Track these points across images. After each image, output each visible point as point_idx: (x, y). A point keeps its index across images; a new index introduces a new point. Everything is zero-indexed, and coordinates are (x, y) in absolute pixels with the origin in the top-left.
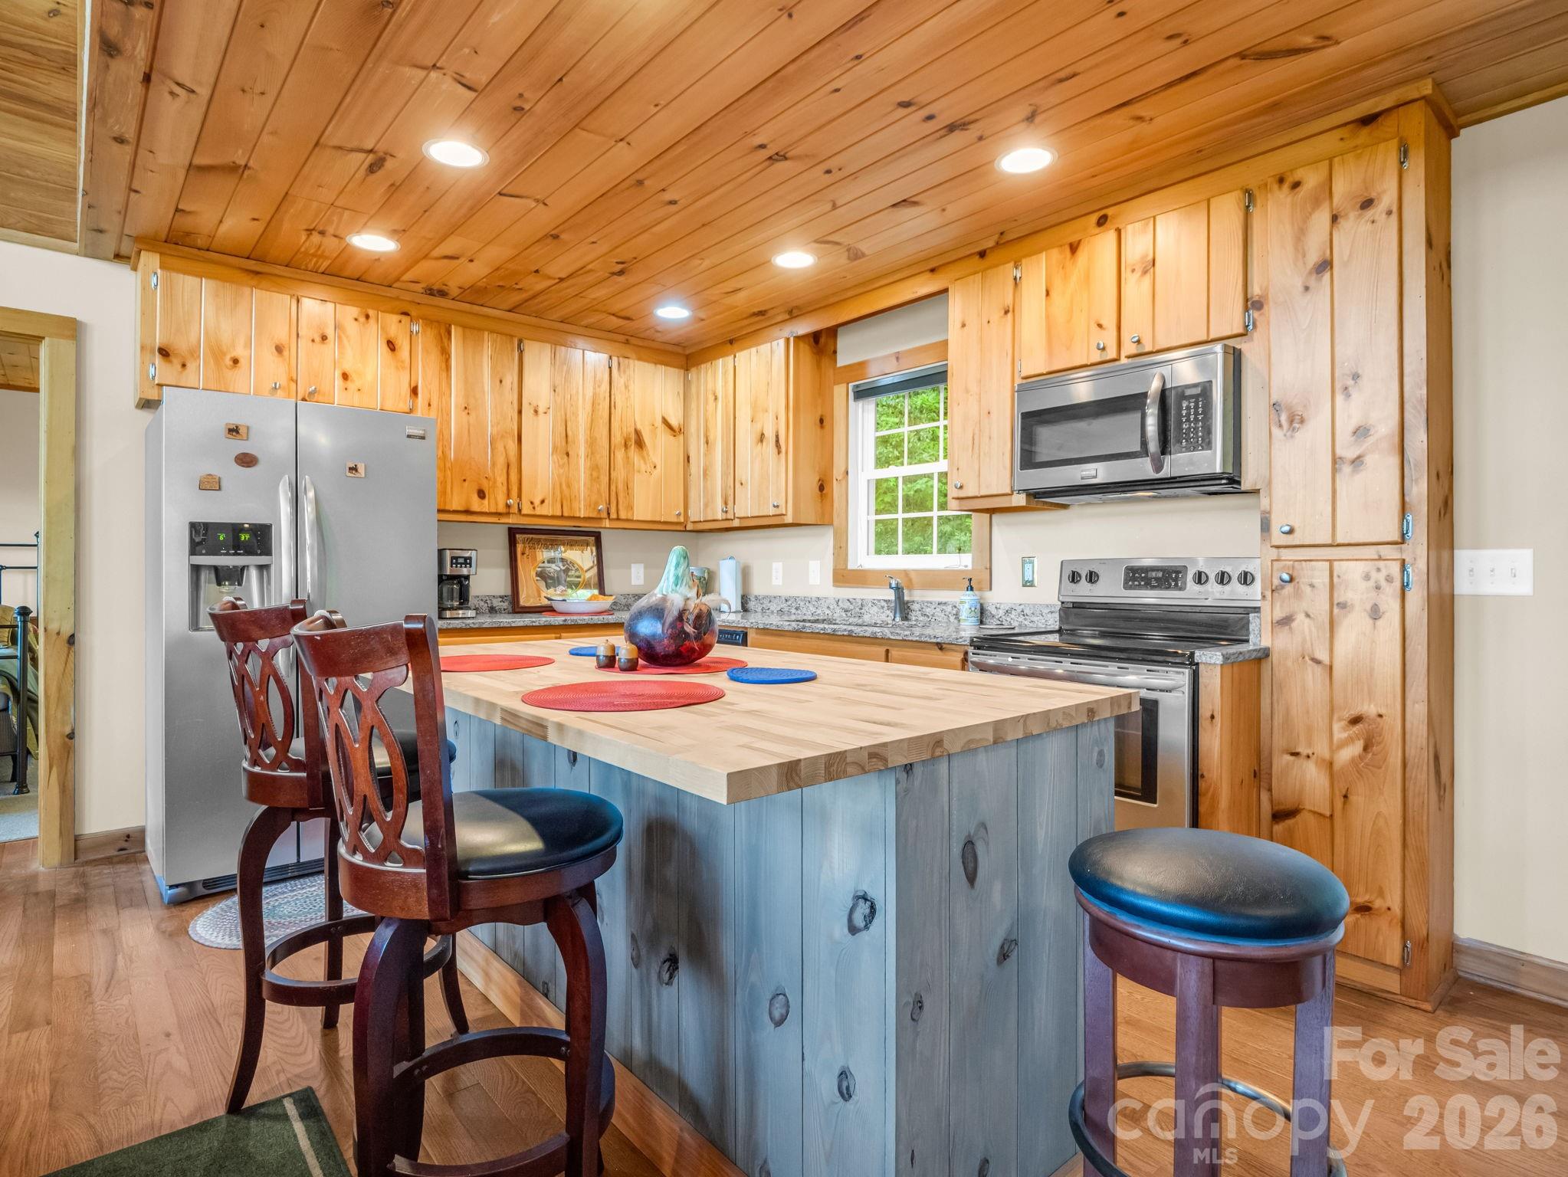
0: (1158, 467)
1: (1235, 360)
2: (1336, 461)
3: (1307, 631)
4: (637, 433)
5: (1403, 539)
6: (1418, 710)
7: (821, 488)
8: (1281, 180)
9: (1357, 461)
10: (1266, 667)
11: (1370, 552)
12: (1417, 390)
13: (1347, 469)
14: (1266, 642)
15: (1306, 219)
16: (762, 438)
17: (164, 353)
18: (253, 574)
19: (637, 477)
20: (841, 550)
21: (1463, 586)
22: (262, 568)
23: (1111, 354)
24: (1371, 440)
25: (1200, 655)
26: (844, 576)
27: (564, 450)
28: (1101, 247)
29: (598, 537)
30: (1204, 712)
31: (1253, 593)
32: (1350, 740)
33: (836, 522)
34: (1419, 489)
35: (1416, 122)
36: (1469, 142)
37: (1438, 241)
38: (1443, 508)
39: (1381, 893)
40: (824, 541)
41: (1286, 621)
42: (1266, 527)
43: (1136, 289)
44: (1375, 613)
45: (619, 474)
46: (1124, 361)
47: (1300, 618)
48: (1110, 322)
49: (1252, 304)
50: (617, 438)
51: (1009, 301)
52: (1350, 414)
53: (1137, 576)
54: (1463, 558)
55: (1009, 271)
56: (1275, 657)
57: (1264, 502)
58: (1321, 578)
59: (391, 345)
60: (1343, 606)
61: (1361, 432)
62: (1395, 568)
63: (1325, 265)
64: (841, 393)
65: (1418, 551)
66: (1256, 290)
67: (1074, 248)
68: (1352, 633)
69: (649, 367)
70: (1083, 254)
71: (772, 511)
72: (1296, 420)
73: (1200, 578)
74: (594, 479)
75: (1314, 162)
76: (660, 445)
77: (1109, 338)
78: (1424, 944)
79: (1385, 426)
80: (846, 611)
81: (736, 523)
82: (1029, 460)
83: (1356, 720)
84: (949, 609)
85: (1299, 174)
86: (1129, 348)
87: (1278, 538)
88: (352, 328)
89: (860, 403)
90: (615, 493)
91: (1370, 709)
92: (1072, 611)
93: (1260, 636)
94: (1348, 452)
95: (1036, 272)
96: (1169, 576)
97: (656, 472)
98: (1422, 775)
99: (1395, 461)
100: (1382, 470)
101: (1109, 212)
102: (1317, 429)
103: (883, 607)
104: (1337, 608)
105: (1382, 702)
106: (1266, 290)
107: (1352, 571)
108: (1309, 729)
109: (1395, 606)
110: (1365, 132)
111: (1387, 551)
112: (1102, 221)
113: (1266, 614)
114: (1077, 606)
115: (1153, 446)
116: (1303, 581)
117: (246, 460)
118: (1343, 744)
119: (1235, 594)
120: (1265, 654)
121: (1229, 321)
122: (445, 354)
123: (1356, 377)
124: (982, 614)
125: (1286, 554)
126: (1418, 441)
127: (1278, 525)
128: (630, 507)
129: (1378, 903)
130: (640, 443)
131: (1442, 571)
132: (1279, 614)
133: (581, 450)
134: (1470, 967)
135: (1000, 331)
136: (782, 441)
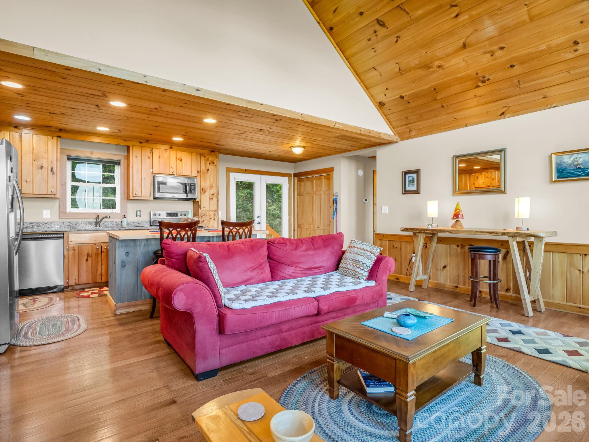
0: (187, 196)
3: (206, 223)
5: (217, 209)
8: (203, 155)
13: (211, 199)
15: (206, 162)
16: (41, 167)
20: (64, 206)
23: (174, 174)
24: (214, 196)
26: (64, 214)
28: (171, 153)
33: (61, 197)
34: (218, 203)
41: (203, 221)
42: (200, 207)
43: (179, 163)
44: (214, 219)
46: (176, 176)
48: (174, 167)
49: (198, 172)
51: (149, 156)
52: (211, 192)
53: (169, 215)
55: (149, 149)
57: (199, 203)
58: (208, 215)
60: (210, 218)
62: (216, 213)
63: (208, 170)
68: (212, 222)
70: (168, 153)
71: (50, 193)
72: (205, 191)
73: (181, 215)
77: (174, 171)
80: (68, 226)
82: (159, 191)
84: (114, 223)
86: (178, 173)
87: (202, 209)
94: (211, 197)
95: (156, 152)
96: (175, 215)
99: (216, 199)
101: (173, 147)
102: (207, 193)
103: (86, 224)
106: (200, 170)
107: (211, 214)
110: (212, 152)
111: (215, 211)
112: (171, 148)
114: (155, 221)
115: (187, 192)
116: (205, 215)
121: (195, 173)
123: (212, 187)
125: (203, 211)
127: (202, 207)
135: (148, 162)
136: (55, 170)
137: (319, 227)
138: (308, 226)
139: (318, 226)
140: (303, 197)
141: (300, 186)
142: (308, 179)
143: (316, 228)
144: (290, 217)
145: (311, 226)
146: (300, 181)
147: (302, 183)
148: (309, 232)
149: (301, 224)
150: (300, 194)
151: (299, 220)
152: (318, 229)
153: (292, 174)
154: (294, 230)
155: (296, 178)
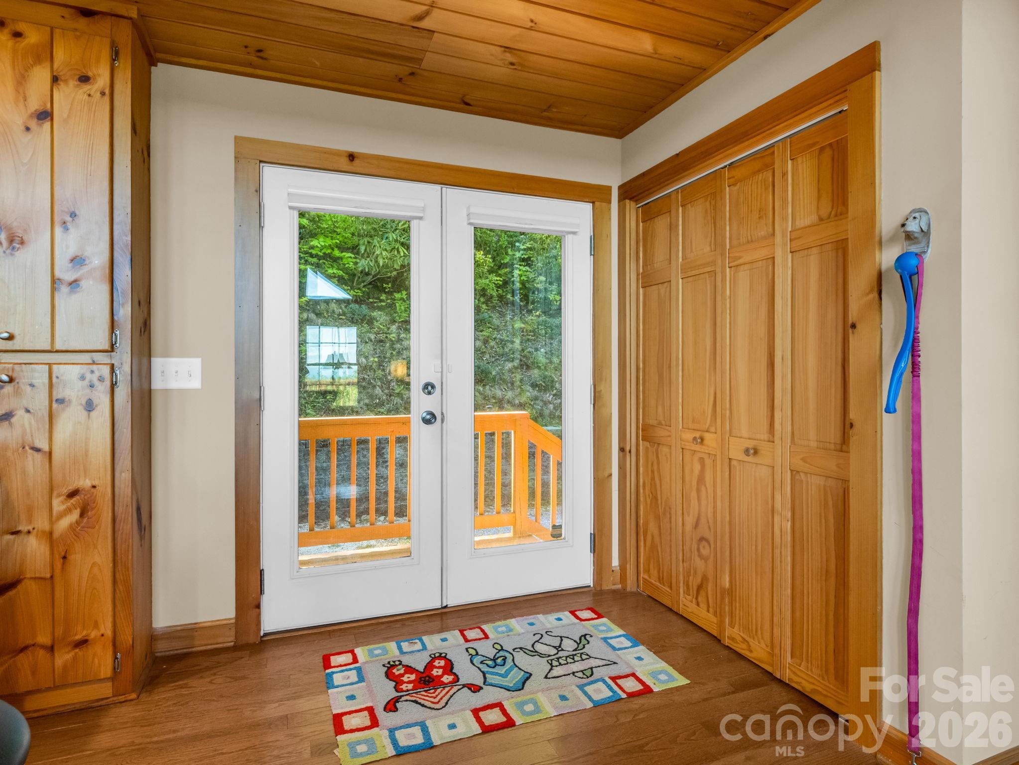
2: (55, 281)
3: (26, 424)
5: (112, 348)
6: (124, 477)
9: (74, 284)
11: (85, 358)
12: (124, 236)
13: (65, 289)
15: (27, 68)
21: (157, 383)
24: (86, 268)
32: (68, 511)
34: (125, 312)
35: (125, 35)
37: (141, 132)
38: (144, 327)
39: (96, 625)
41: (6, 417)
44: (90, 406)
47: (20, 413)
52: (68, 244)
54: (157, 363)
58: (40, 379)
60: (61, 401)
61: (78, 260)
62: (106, 371)
63: (46, 115)
65: (124, 358)
68: (69, 422)
72: (19, 241)
75: (35, 24)
78: (130, 650)
79: (98, 259)
83: (73, 494)
85: (21, 27)
91: (85, 483)
94: (66, 275)
98: (127, 526)
99: (105, 287)
100: (95, 295)
102: (36, 249)
104: (56, 403)
105: (95, 475)
107: (69, 373)
108: (30, 509)
109: (105, 400)
110: (84, 21)
111: (99, 357)
116: (23, 381)
118: (62, 515)
123: (73, 215)
125: (6, 357)
126: (124, 275)
129: (93, 634)
131: (142, 373)
134: (163, 647)
137: (756, 452)
138: (689, 436)
139: (750, 444)
140: (663, 289)
141: (646, 240)
142: (689, 195)
143: (736, 452)
144: (602, 387)
145: (707, 436)
146: (648, 215)
147: (661, 224)
148: (697, 467)
149: (652, 421)
150: (647, 280)
151: (643, 404)
152: (750, 459)
153: (609, 189)
154: (622, 450)
155: (630, 206)
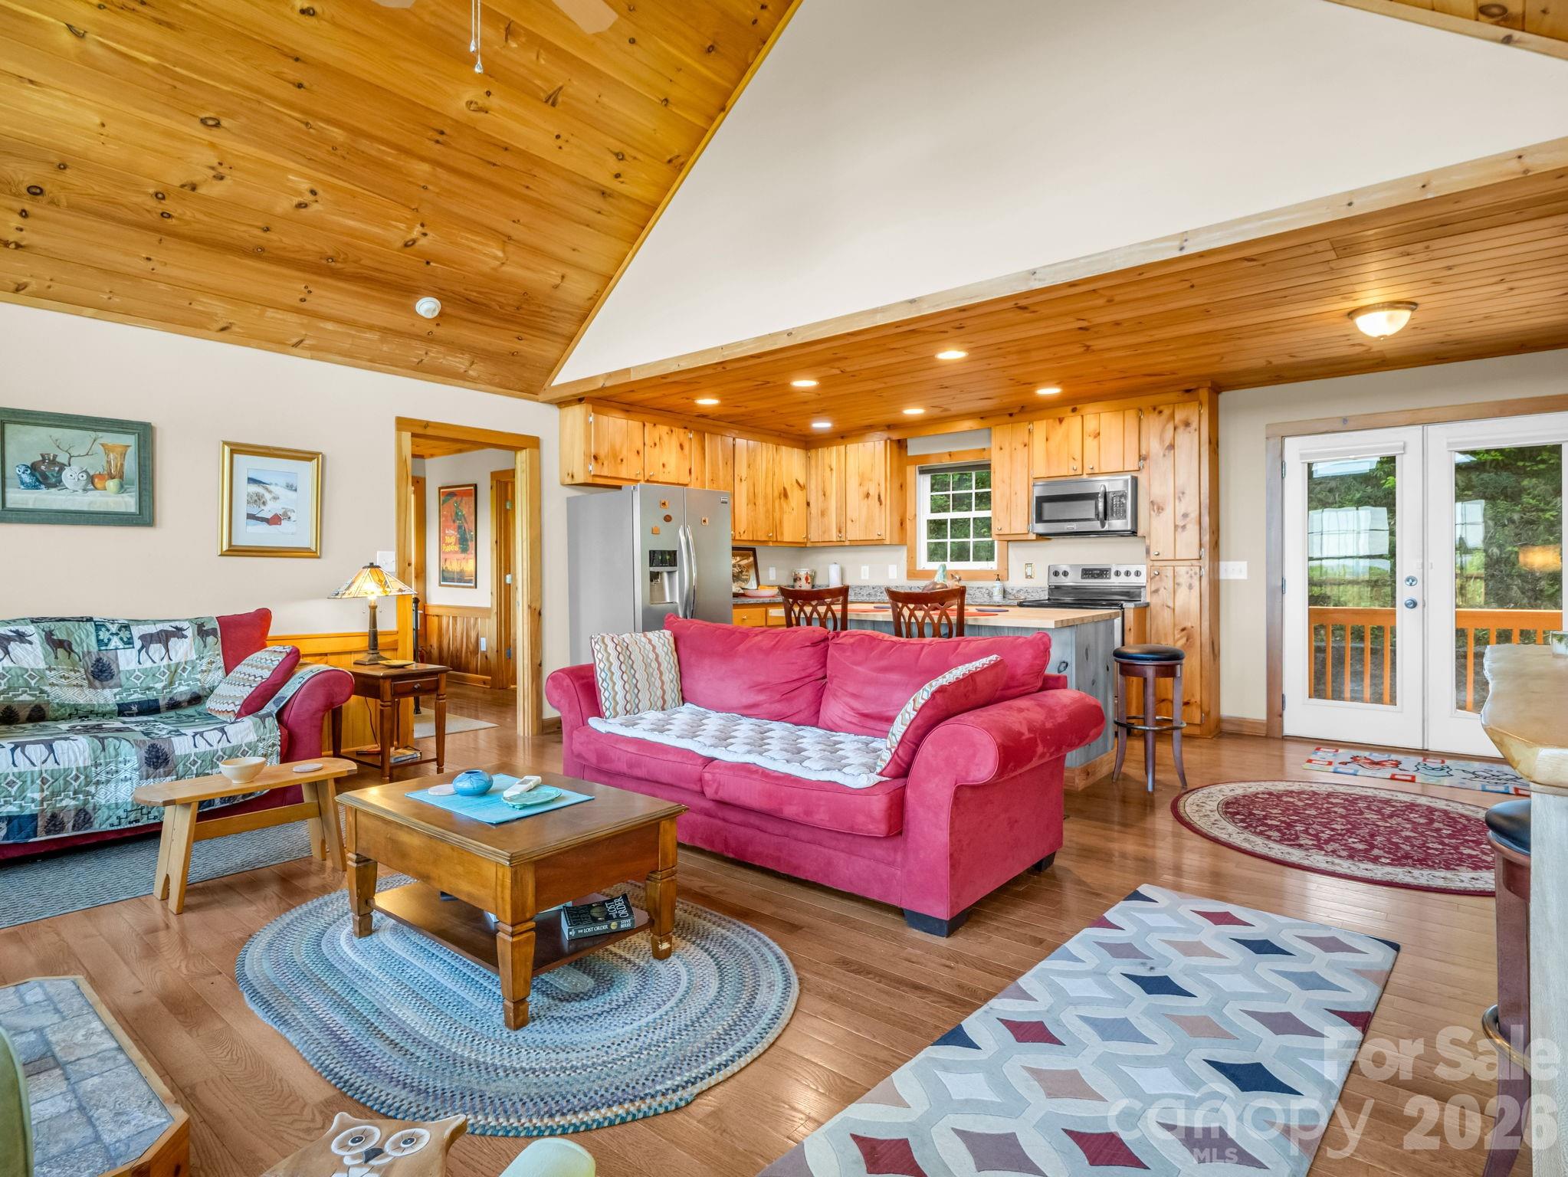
0: (1103, 526)
1: (1135, 480)
2: (1176, 527)
3: (1165, 595)
4: (785, 489)
5: (1200, 558)
6: (1206, 624)
7: (902, 524)
8: (1155, 409)
9: (1184, 527)
10: (1148, 610)
11: (1188, 563)
12: (1205, 500)
13: (1180, 530)
14: (1148, 601)
15: (1164, 427)
16: (868, 495)
17: (596, 458)
18: (665, 575)
19: (785, 517)
20: (912, 559)
21: (1223, 576)
22: (670, 573)
23: (1080, 472)
24: (1188, 519)
25: (1125, 605)
26: (913, 574)
27: (753, 501)
28: (1073, 423)
29: (754, 550)
30: (1127, 628)
31: (1142, 580)
32: (1181, 638)
33: (908, 542)
34: (1206, 538)
35: (1204, 394)
36: (1225, 397)
37: (1214, 441)
38: (1215, 545)
39: (1193, 695)
40: (903, 553)
41: (1156, 591)
42: (1148, 552)
43: (1090, 443)
44: (1190, 587)
45: (777, 515)
46: (1085, 477)
47: (1162, 589)
48: (1078, 456)
49: (1142, 458)
50: (776, 494)
51: (1026, 441)
52: (1181, 508)
53: (1088, 573)
54: (1223, 564)
55: (1025, 426)
56: (1152, 606)
57: (1147, 541)
58: (1170, 573)
59: (681, 447)
60: (1178, 584)
61: (1185, 516)
62: (1198, 569)
63: (1172, 447)
64: (912, 470)
65: (1206, 562)
66: (1143, 452)
67: (1061, 421)
68: (1183, 594)
69: (789, 449)
70: (1065, 423)
71: (877, 537)
72: (1160, 509)
73: (1117, 574)
74: (767, 518)
75: (1167, 404)
76: (796, 497)
77: (1077, 465)
78: (1208, 714)
79: (1194, 515)
81: (847, 543)
82: (1040, 519)
83: (1183, 630)
84: (984, 590)
85: (1161, 408)
86: (1087, 470)
87: (1153, 557)
88: (665, 437)
89: (922, 476)
90: (777, 526)
91: (1188, 625)
92: (1055, 589)
93: (1146, 597)
94: (1180, 523)
95: (1040, 428)
96: (1102, 573)
97: (795, 512)
98: (1207, 649)
99: (1197, 527)
100: (1192, 531)
101: (1078, 406)
102: (1168, 512)
104: (1176, 585)
105: (1192, 621)
106: (1148, 453)
107: (1182, 570)
108: (1165, 635)
109: (1198, 583)
110: (1187, 395)
111: (1195, 562)
112: (1074, 410)
113: (1148, 588)
114: (1057, 588)
115: (1101, 516)
116: (1163, 574)
117: (668, 519)
118: (1179, 639)
119: (1133, 581)
120: (1148, 605)
121: (1132, 463)
122: (703, 448)
123: (1183, 493)
124: (1005, 593)
125: (1156, 563)
126: (1206, 520)
127: (1153, 552)
128: (782, 534)
129: (1193, 700)
130: (786, 495)
131: (1215, 571)
132: (1153, 589)
133: (760, 502)
134: (1227, 727)
135: (1021, 454)
136: (883, 498)
